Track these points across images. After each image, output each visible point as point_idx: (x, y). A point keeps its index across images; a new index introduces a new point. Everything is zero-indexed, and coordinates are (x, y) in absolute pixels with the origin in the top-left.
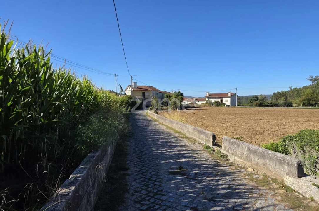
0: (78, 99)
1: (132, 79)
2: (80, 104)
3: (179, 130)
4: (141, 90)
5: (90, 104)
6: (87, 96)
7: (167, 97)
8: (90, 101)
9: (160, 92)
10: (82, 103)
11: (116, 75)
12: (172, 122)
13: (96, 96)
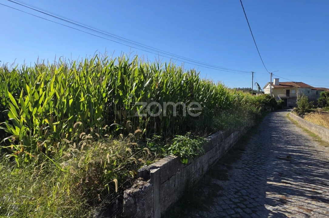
0: (213, 99)
1: (271, 76)
2: (215, 104)
3: (316, 134)
4: (284, 88)
5: (223, 103)
6: (220, 97)
7: (324, 95)
8: (223, 101)
9: (313, 89)
10: (217, 103)
11: (253, 72)
12: (311, 125)
13: (228, 96)
